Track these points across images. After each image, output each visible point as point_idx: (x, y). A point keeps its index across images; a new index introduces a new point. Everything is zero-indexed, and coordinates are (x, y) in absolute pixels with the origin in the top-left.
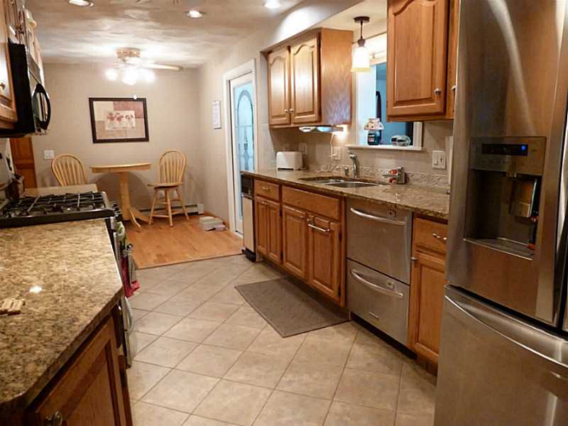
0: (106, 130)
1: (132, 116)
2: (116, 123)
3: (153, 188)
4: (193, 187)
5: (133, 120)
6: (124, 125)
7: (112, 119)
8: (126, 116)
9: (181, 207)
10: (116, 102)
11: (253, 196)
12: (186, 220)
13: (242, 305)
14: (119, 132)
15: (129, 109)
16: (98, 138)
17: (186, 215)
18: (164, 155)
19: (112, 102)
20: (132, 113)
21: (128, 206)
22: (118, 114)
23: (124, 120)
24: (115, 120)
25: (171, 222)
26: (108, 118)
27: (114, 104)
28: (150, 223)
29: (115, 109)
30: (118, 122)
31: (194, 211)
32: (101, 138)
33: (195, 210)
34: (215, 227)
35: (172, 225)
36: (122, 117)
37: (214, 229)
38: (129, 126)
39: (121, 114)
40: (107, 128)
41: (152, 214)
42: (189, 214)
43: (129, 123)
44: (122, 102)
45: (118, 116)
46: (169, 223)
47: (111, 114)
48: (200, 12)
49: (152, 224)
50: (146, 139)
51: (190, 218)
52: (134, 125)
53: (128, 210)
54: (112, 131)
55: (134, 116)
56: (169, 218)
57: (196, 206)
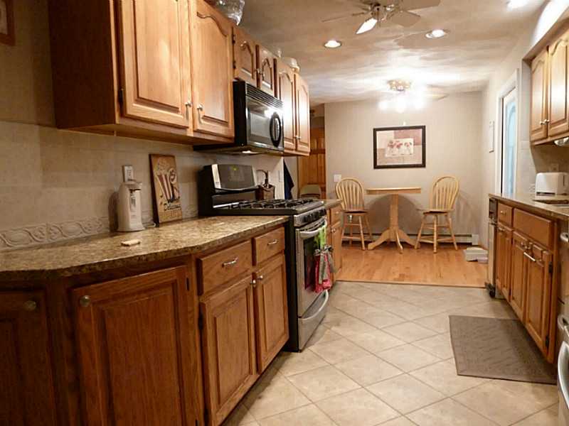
0: (387, 157)
1: (411, 144)
2: (396, 150)
3: (422, 212)
4: (469, 216)
5: (412, 147)
6: (403, 152)
7: (392, 146)
8: (405, 144)
9: (450, 236)
10: (397, 131)
11: (496, 222)
12: (454, 249)
13: (442, 334)
14: (398, 158)
15: (409, 137)
16: (378, 164)
17: (455, 243)
18: (439, 181)
19: (393, 131)
20: (411, 140)
21: (396, 228)
22: (398, 142)
23: (403, 147)
24: (395, 147)
25: (435, 248)
26: (389, 146)
27: (395, 133)
28: (416, 247)
29: (395, 138)
30: (397, 150)
31: (468, 242)
32: (381, 164)
33: (468, 240)
34: (478, 258)
35: (435, 251)
36: (401, 144)
37: (476, 261)
38: (408, 153)
39: (401, 142)
40: (386, 155)
41: (419, 239)
42: (458, 244)
43: (408, 150)
44: (402, 131)
45: (398, 144)
46: (433, 249)
47: (391, 142)
48: (444, 31)
49: (418, 248)
50: (423, 165)
51: (459, 248)
52: (412, 151)
53: (395, 232)
54: (390, 158)
55: (413, 143)
56: (432, 244)
57: (471, 236)
